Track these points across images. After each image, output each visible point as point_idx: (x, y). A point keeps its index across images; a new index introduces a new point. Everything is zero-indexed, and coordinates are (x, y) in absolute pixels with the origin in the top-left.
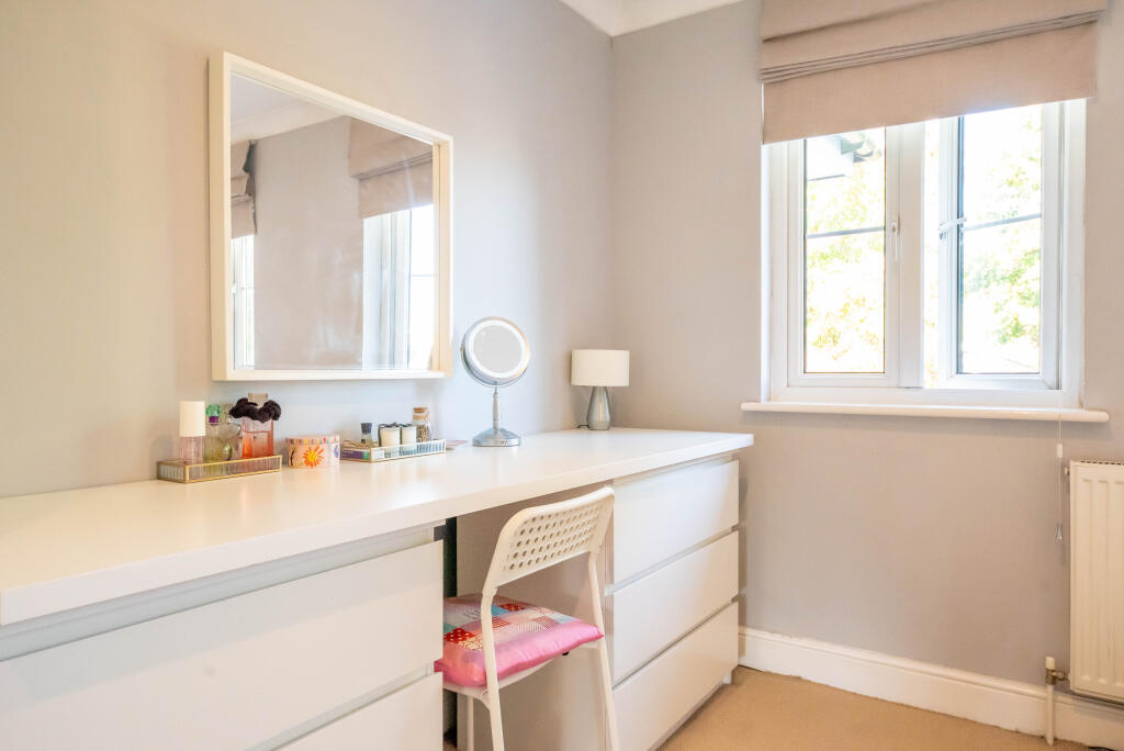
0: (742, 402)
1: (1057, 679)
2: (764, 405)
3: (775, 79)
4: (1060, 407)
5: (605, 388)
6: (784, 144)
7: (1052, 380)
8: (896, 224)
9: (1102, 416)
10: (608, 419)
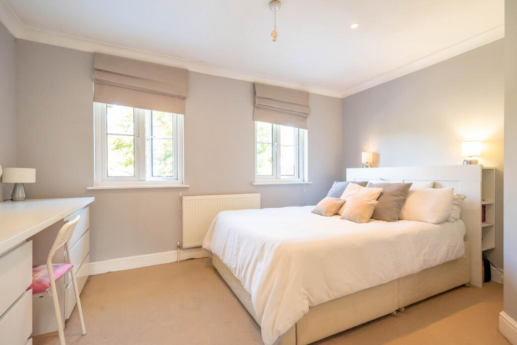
0: (87, 187)
1: (180, 247)
2: (95, 187)
3: (98, 83)
4: (177, 184)
5: (23, 183)
6: (100, 103)
7: (176, 178)
8: (138, 135)
9: (188, 186)
10: (25, 196)
